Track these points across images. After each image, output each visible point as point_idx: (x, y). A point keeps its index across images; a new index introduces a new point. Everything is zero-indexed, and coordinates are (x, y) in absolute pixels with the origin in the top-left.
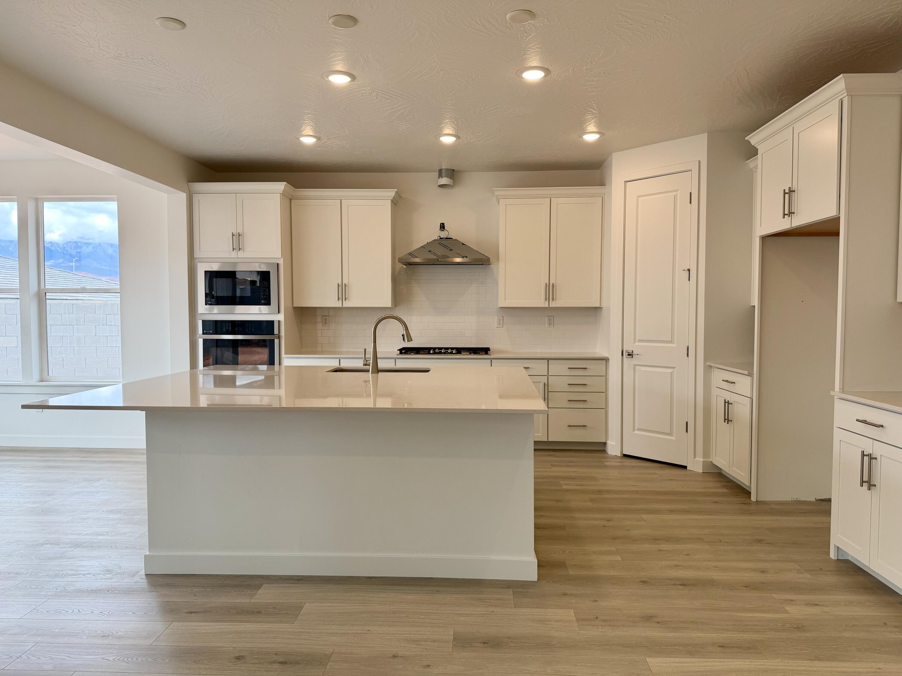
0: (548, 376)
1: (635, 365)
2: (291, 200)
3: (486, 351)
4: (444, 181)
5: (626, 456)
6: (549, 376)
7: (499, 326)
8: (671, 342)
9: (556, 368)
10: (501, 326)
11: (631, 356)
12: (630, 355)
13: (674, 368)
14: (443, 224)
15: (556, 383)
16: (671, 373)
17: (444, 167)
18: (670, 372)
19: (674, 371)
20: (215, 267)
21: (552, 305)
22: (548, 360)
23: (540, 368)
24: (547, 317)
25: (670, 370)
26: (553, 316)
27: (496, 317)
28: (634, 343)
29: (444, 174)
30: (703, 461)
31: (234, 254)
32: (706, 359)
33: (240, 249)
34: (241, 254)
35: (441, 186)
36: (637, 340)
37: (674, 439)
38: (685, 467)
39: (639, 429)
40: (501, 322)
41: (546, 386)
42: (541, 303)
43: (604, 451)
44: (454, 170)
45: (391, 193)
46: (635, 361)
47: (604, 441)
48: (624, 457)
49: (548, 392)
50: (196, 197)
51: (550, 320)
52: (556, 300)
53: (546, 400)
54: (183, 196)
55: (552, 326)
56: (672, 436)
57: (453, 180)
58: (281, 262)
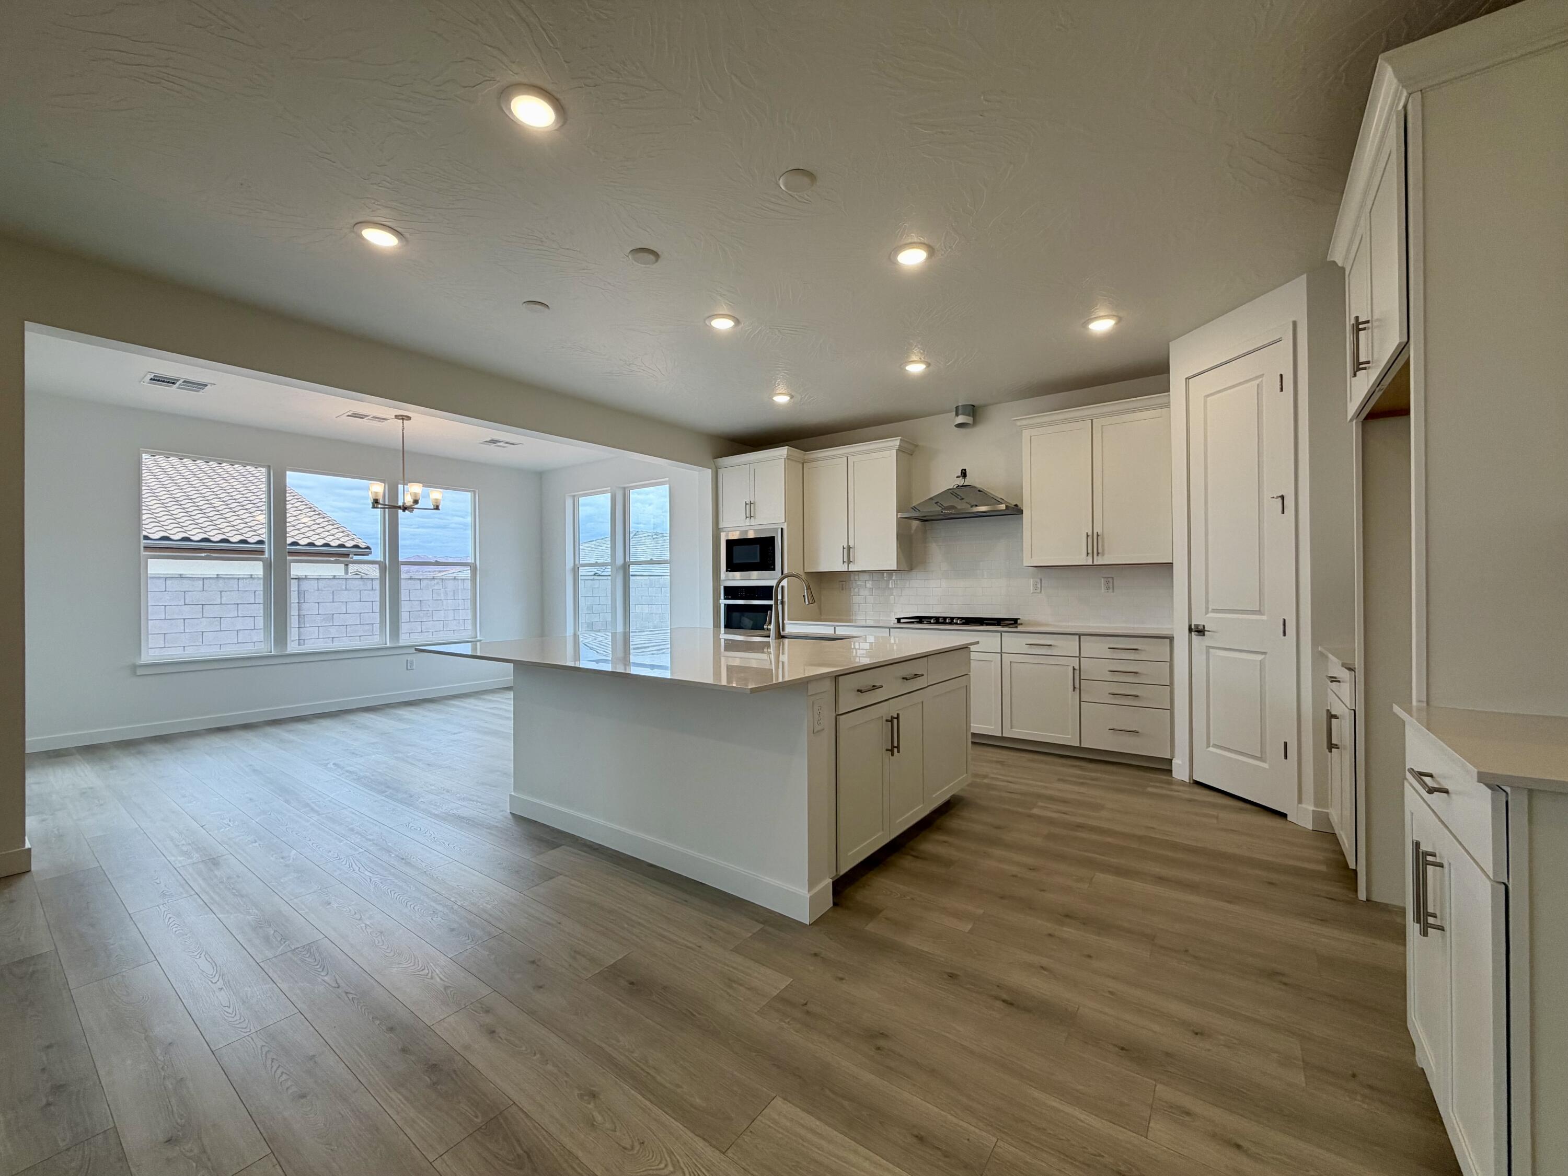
0: (1079, 657)
1: (1208, 647)
2: (803, 463)
3: (1014, 622)
4: (961, 419)
5: (1198, 783)
6: (1082, 659)
7: (1035, 591)
8: (1259, 612)
9: (1091, 647)
10: (1039, 591)
11: (1202, 634)
12: (1201, 631)
13: (1265, 653)
14: (965, 470)
15: (1093, 669)
16: (1261, 661)
17: (960, 404)
18: (1260, 659)
19: (1264, 658)
20: (735, 536)
21: (1097, 561)
22: (1080, 635)
23: (1069, 646)
24: (1103, 579)
25: (1260, 657)
26: (1113, 578)
27: (1032, 580)
28: (1206, 614)
29: (960, 412)
30: (1313, 811)
31: (748, 522)
32: (1315, 642)
33: (751, 517)
34: (753, 521)
35: (960, 426)
36: (1210, 610)
37: (1267, 767)
38: (1284, 816)
39: (1215, 746)
40: (1039, 586)
41: (1077, 672)
42: (1081, 559)
43: (1170, 771)
44: (974, 406)
45: (896, 442)
46: (1206, 641)
47: (1169, 757)
48: (1195, 785)
49: (1080, 679)
50: (720, 471)
51: (1108, 582)
52: (1103, 554)
53: (1077, 691)
54: (708, 473)
55: (1111, 590)
56: (1264, 761)
57: (973, 417)
58: (785, 527)
